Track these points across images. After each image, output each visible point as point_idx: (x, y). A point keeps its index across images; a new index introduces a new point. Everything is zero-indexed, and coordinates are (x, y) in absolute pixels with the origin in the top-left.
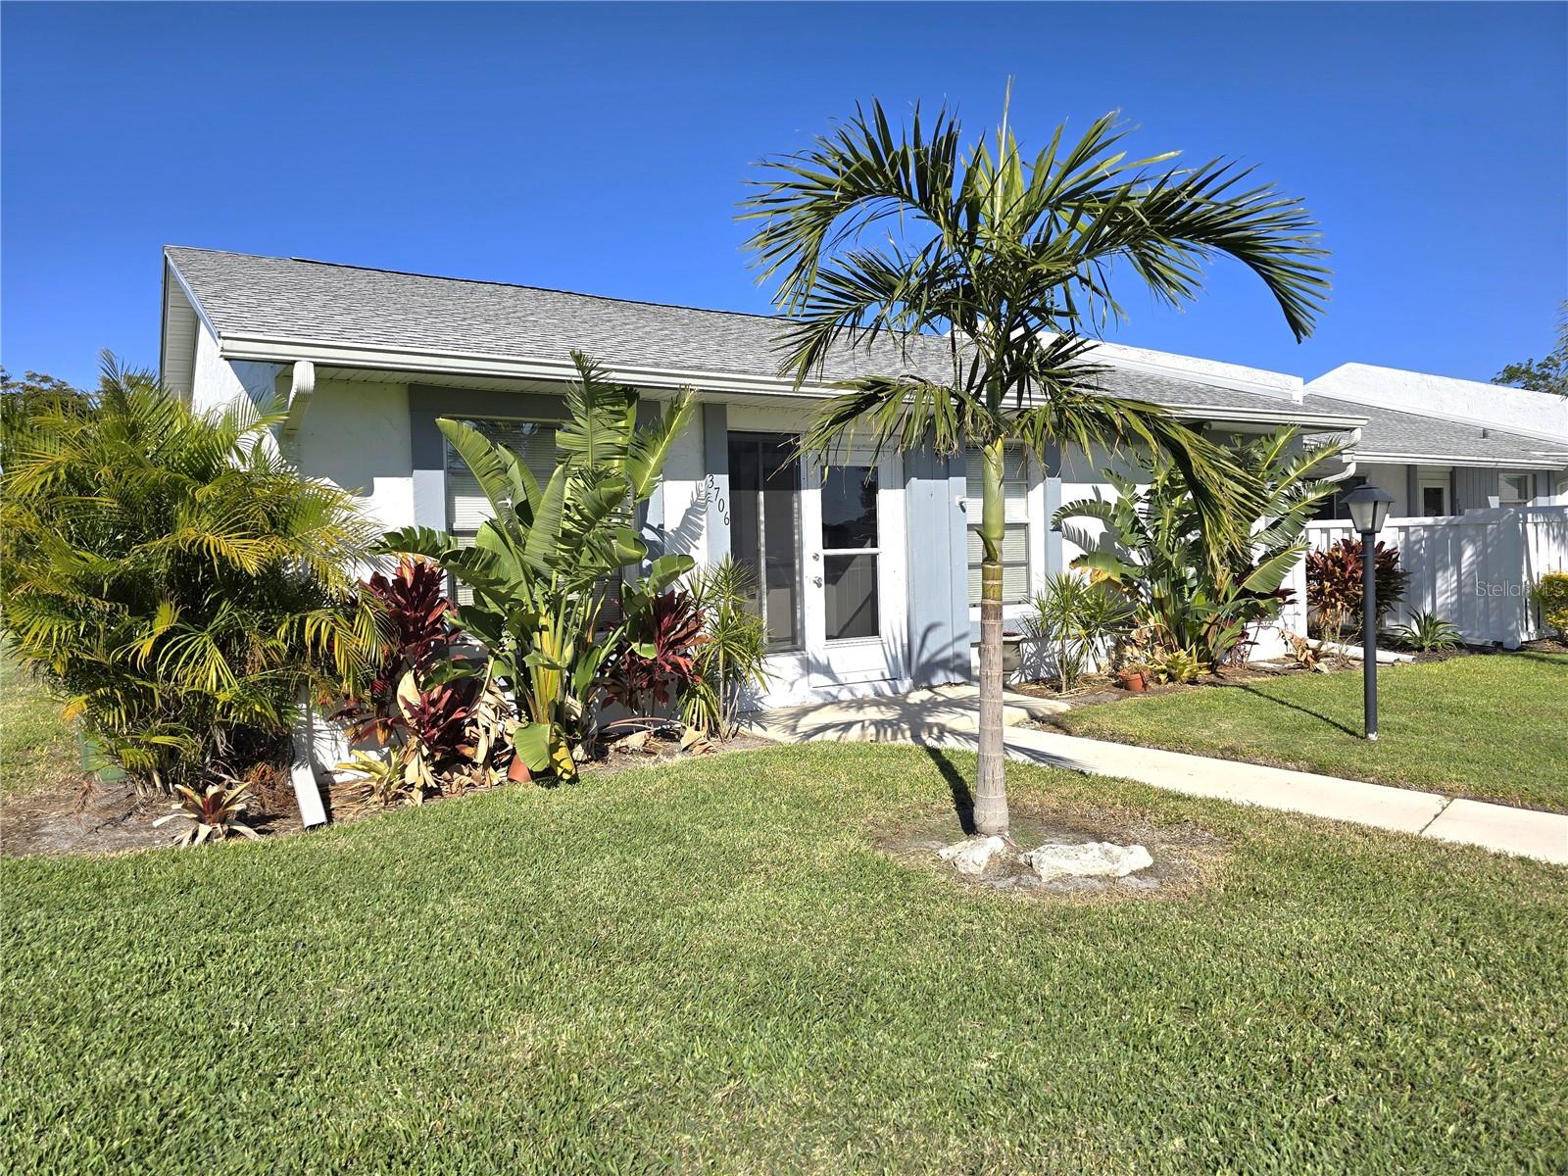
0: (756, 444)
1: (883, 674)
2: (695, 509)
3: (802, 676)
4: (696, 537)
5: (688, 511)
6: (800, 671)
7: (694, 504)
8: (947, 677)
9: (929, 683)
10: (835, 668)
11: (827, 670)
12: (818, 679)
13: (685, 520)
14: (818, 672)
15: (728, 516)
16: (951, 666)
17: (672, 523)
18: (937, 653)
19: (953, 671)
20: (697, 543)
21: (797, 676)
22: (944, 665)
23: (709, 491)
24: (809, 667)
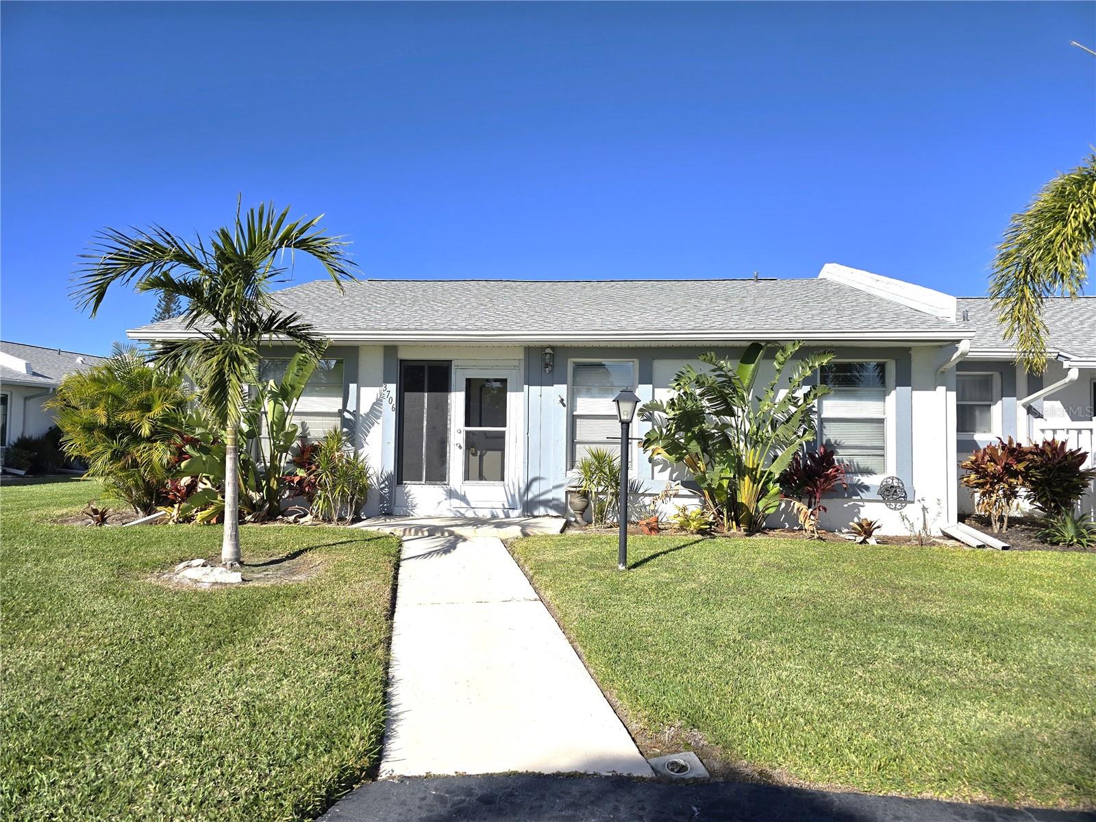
0: (424, 367)
1: (503, 505)
2: (378, 403)
3: (446, 499)
4: (378, 417)
5: (374, 404)
6: (445, 497)
7: (378, 400)
8: (547, 511)
9: (532, 513)
10: (469, 497)
11: (463, 498)
12: (456, 503)
13: (372, 408)
14: (457, 498)
15: (395, 406)
16: (551, 504)
17: (365, 409)
18: (539, 495)
19: (551, 508)
20: (378, 421)
21: (443, 499)
22: (546, 503)
23: (384, 393)
24: (452, 494)
